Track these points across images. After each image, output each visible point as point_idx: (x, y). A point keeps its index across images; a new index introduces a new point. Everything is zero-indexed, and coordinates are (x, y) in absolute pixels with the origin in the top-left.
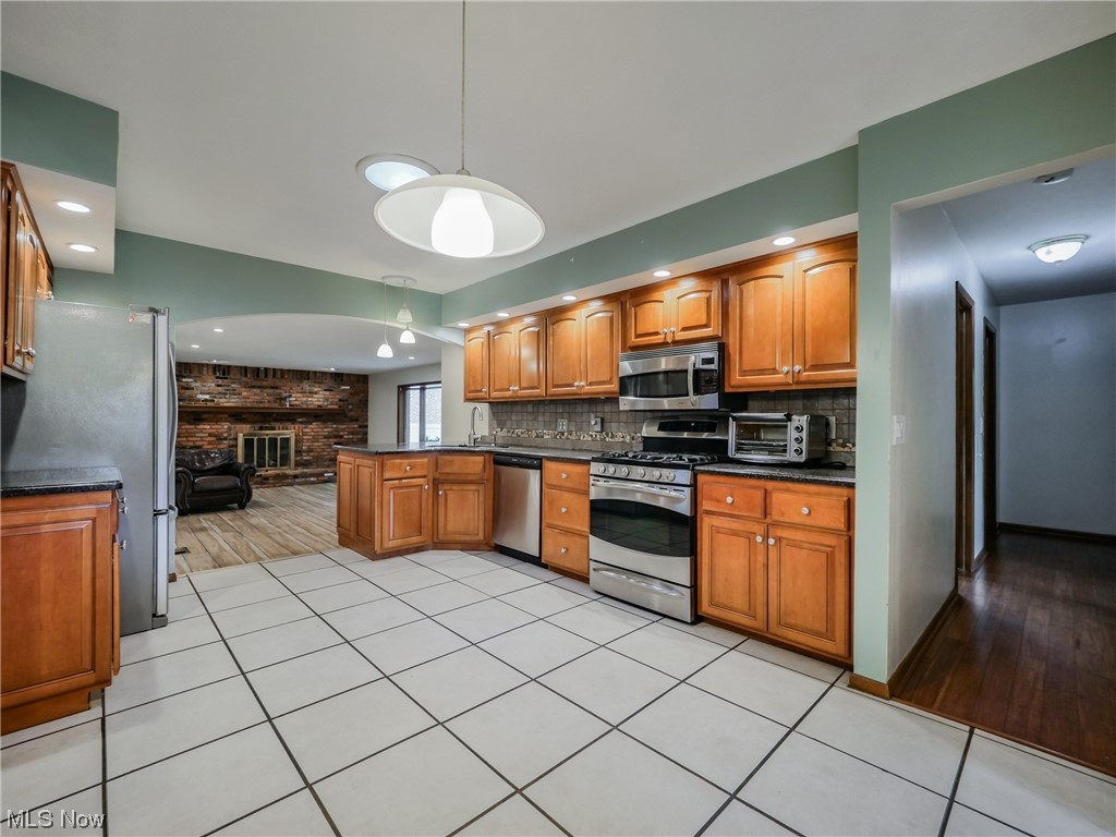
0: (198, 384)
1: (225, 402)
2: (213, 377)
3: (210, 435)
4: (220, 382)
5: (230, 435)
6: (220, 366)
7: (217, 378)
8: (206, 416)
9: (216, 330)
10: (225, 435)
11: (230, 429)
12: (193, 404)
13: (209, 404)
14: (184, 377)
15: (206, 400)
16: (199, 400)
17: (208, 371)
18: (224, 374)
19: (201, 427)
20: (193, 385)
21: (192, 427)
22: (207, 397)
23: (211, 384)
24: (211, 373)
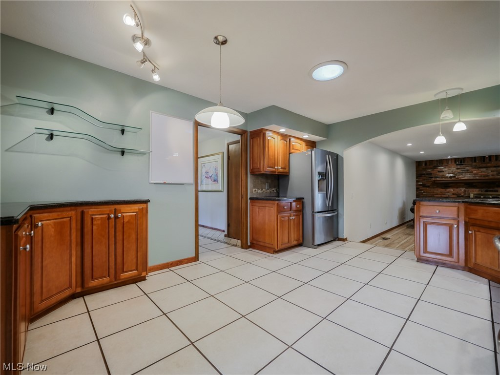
0: (446, 169)
1: (461, 177)
2: (455, 165)
3: (453, 194)
4: (459, 167)
5: (465, 194)
6: (458, 159)
7: (457, 165)
8: (451, 185)
9: (411, 145)
10: (462, 194)
11: (465, 191)
12: (444, 179)
13: (453, 179)
14: (439, 167)
15: (451, 177)
16: (447, 177)
17: (452, 162)
18: (461, 162)
19: (447, 190)
20: (444, 170)
21: (444, 190)
22: (452, 175)
23: (454, 169)
24: (453, 163)
